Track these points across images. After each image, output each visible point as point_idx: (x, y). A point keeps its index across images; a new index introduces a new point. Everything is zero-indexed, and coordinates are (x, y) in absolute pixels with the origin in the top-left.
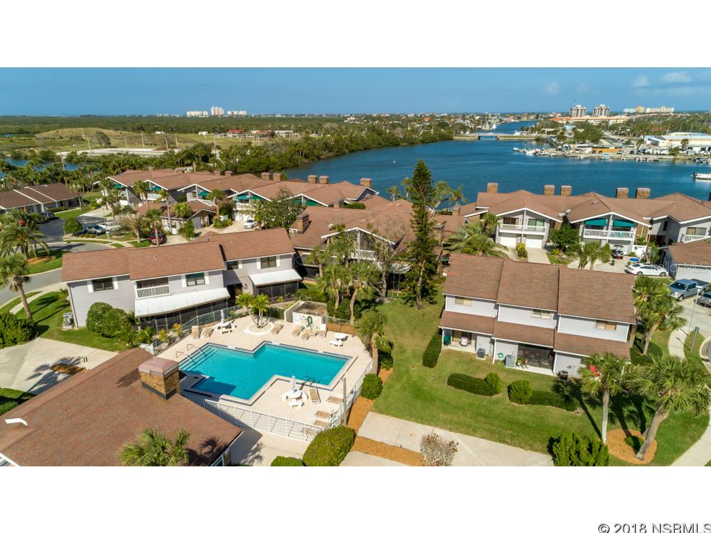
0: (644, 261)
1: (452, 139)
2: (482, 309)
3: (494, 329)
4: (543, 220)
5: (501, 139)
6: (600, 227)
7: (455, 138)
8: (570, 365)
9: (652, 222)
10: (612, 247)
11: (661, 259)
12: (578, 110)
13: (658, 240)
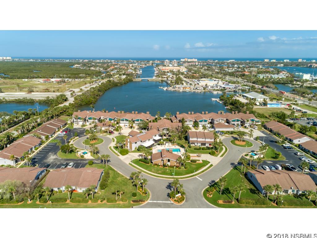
0: (210, 127)
1: (133, 81)
2: (195, 139)
3: (197, 142)
4: (192, 121)
5: (149, 80)
6: (202, 122)
7: (133, 80)
8: (207, 145)
9: (210, 119)
10: (204, 125)
11: (213, 127)
12: (167, 62)
13: (211, 123)
